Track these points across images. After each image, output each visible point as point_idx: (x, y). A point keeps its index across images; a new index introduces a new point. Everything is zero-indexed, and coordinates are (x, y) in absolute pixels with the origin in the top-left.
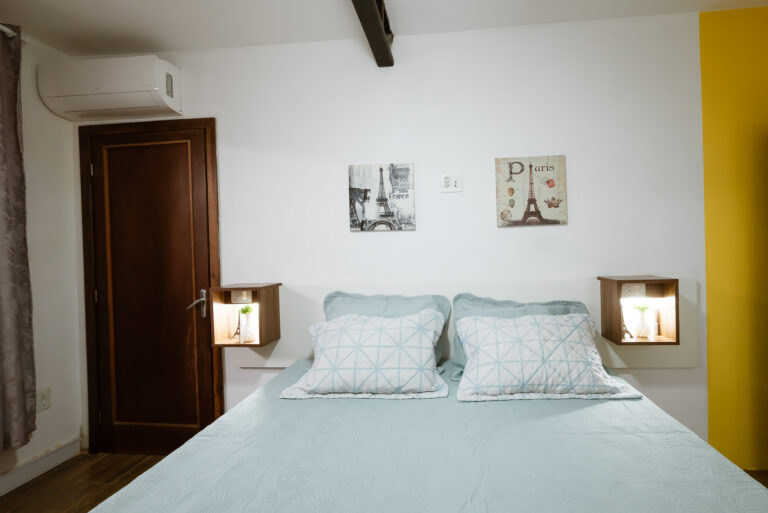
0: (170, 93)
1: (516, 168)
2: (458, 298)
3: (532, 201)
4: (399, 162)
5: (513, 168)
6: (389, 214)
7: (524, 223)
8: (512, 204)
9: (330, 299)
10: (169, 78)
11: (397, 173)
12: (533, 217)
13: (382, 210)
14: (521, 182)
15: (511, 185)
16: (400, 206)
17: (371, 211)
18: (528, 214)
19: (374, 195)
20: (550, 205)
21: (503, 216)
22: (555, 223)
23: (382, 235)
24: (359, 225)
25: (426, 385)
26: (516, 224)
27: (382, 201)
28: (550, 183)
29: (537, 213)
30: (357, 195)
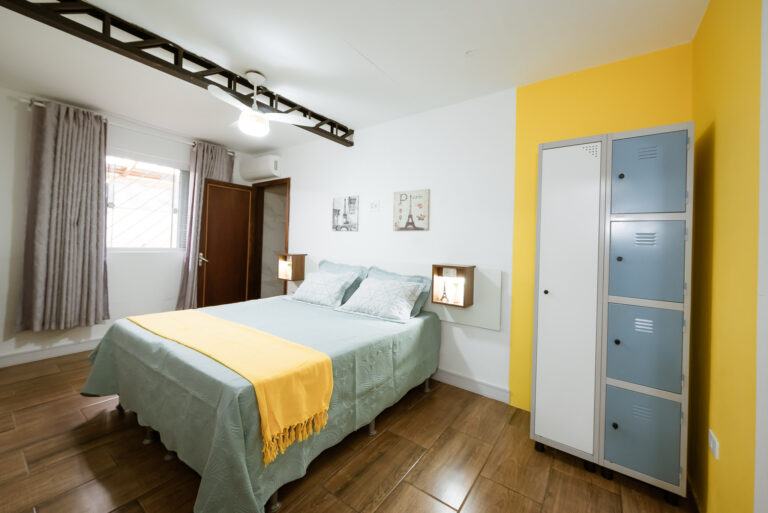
0: (276, 169)
1: (404, 197)
2: (371, 269)
3: (410, 216)
4: (352, 195)
5: (402, 197)
6: (347, 223)
7: (405, 229)
8: (400, 218)
9: (322, 263)
10: (276, 162)
11: (352, 201)
12: (410, 226)
13: (344, 220)
14: (406, 205)
15: (401, 207)
16: (352, 218)
17: (341, 221)
18: (408, 224)
19: (342, 213)
20: (420, 219)
21: (396, 225)
22: (421, 229)
23: (344, 233)
24: (336, 228)
25: (330, 303)
26: (402, 229)
27: (345, 215)
28: (420, 206)
29: (412, 224)
30: (336, 212)
